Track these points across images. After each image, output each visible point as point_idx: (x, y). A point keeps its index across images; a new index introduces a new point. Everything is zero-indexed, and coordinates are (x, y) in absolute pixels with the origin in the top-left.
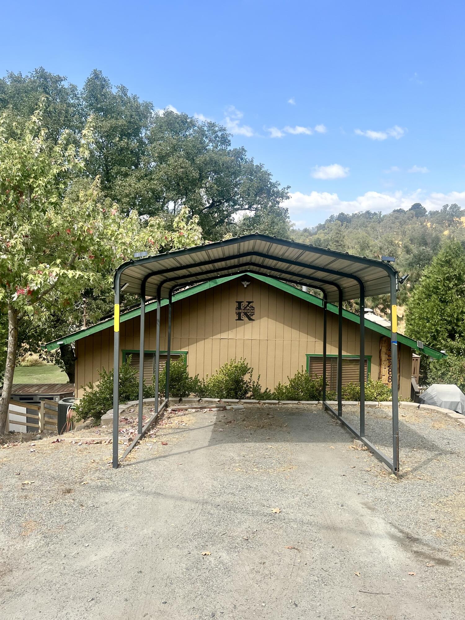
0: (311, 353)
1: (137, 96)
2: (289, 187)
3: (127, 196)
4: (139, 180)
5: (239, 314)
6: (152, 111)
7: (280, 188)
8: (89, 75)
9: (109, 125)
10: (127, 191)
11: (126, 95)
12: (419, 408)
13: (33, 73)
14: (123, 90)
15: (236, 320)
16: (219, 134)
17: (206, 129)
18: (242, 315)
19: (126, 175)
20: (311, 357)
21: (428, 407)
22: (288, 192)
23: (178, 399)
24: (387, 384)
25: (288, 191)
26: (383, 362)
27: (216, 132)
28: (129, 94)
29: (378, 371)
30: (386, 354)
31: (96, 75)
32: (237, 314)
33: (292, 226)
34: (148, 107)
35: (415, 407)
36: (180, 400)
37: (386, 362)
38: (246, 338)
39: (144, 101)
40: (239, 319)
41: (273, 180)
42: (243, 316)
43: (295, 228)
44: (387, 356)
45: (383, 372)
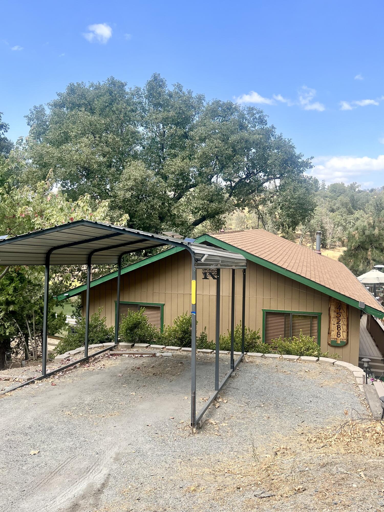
0: (267, 308)
1: (192, 91)
2: (312, 158)
3: (173, 173)
4: (183, 159)
5: (205, 274)
6: (203, 101)
7: (304, 159)
8: (150, 78)
9: (161, 117)
10: (173, 170)
11: (181, 91)
12: (333, 364)
13: (106, 81)
14: (179, 87)
15: (203, 279)
16: (257, 116)
17: (245, 112)
18: (207, 274)
19: (175, 156)
20: (266, 312)
21: (341, 364)
22: (311, 163)
23: (131, 344)
24: (336, 339)
25: (311, 161)
26: (332, 319)
27: (254, 114)
28: (184, 90)
29: (327, 327)
30: (335, 312)
31: (155, 78)
32: (203, 274)
33: (358, 188)
34: (200, 99)
35: (330, 363)
36: (133, 346)
37: (335, 319)
38: (211, 294)
39: (197, 94)
40: (206, 278)
41: (297, 152)
42: (208, 276)
43: (361, 189)
44: (336, 314)
45: (332, 328)
